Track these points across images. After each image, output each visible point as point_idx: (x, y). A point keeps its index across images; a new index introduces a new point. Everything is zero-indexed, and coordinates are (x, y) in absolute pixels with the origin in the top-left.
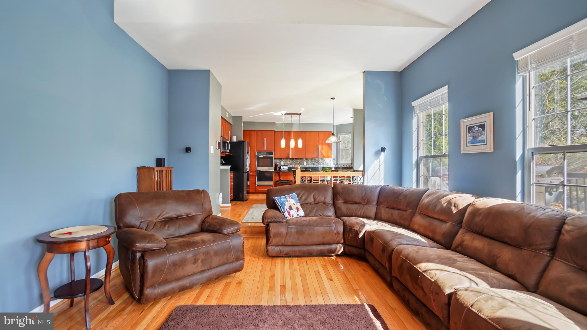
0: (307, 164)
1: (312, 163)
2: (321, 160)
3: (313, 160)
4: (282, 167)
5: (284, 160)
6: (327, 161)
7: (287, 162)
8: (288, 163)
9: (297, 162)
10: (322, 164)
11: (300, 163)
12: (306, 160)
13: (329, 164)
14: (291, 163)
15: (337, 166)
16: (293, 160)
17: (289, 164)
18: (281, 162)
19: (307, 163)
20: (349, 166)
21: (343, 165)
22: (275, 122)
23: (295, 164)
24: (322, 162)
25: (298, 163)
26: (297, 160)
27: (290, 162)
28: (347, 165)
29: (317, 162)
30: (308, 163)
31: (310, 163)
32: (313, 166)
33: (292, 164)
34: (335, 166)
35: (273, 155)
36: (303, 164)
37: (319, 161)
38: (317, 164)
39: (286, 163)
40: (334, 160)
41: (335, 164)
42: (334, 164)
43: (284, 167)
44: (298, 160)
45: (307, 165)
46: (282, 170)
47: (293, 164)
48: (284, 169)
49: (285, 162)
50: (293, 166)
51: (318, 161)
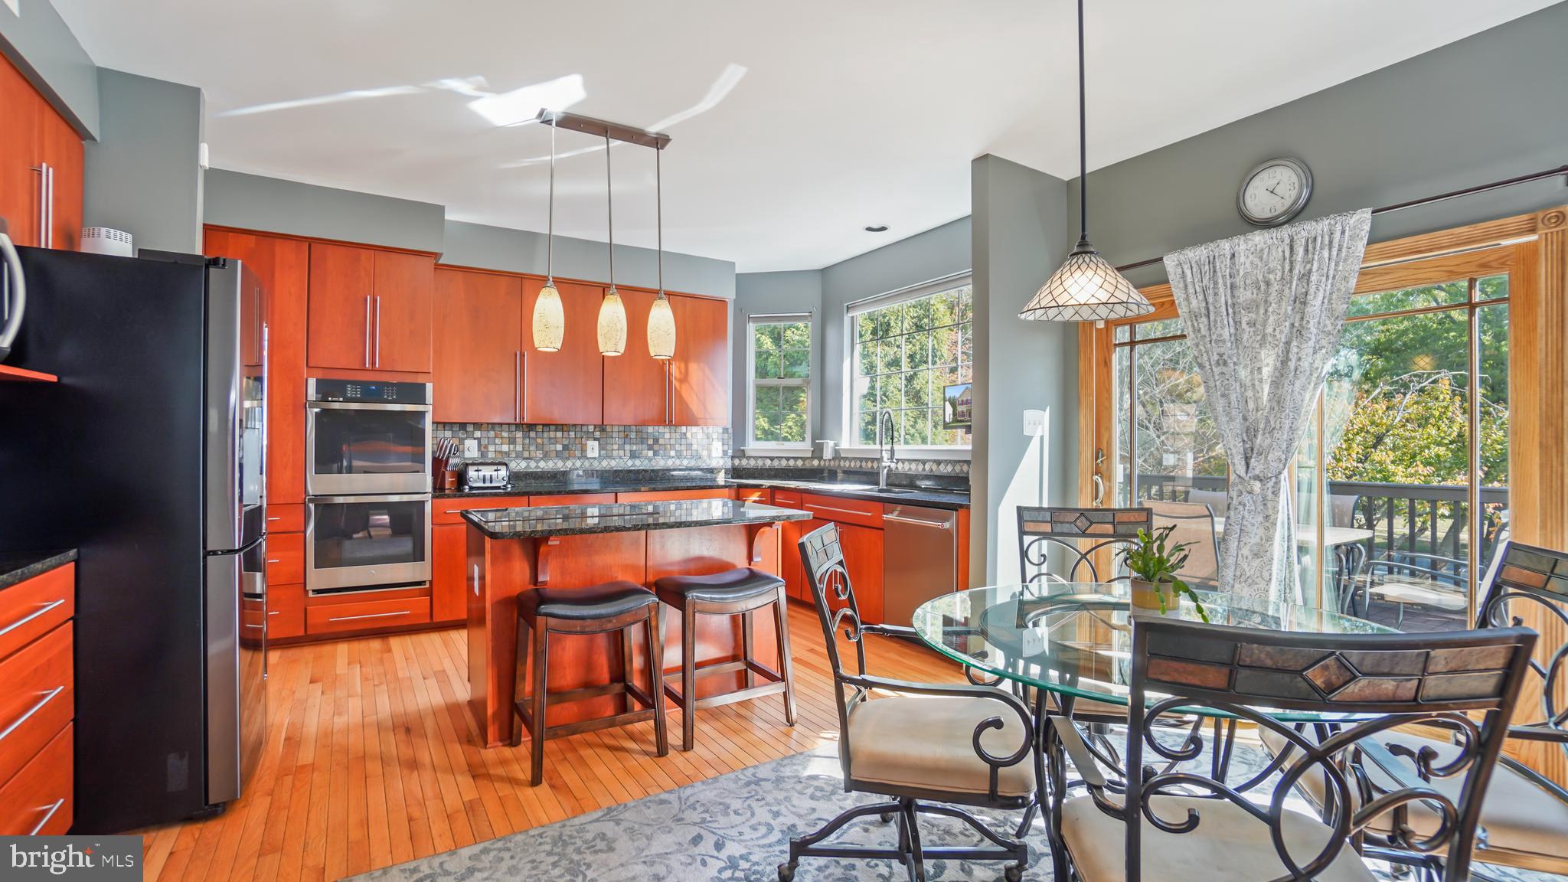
0: (603, 452)
1: (627, 447)
2: (667, 436)
3: (633, 435)
4: (472, 473)
5: (478, 434)
6: (694, 441)
7: (497, 441)
8: (505, 448)
9: (555, 441)
10: (673, 453)
11: (565, 448)
12: (597, 434)
13: (705, 453)
14: (519, 448)
15: (737, 462)
16: (532, 434)
17: (508, 454)
18: (462, 441)
19: (601, 448)
20: (800, 463)
21: (772, 459)
22: (440, 210)
23: (539, 454)
24: (673, 441)
25: (559, 447)
26: (552, 434)
27: (512, 441)
28: (788, 459)
29: (651, 442)
30: (609, 447)
31: (615, 447)
32: (630, 463)
33: (526, 454)
34: (729, 465)
35: (424, 403)
36: (584, 450)
37: (661, 441)
38: (650, 453)
39: (491, 448)
40: (726, 436)
41: (730, 452)
42: (725, 453)
43: (487, 471)
44: (559, 434)
45: (601, 458)
46: (471, 488)
47: (533, 454)
48: (488, 484)
49: (484, 442)
50: (533, 464)
51: (656, 441)
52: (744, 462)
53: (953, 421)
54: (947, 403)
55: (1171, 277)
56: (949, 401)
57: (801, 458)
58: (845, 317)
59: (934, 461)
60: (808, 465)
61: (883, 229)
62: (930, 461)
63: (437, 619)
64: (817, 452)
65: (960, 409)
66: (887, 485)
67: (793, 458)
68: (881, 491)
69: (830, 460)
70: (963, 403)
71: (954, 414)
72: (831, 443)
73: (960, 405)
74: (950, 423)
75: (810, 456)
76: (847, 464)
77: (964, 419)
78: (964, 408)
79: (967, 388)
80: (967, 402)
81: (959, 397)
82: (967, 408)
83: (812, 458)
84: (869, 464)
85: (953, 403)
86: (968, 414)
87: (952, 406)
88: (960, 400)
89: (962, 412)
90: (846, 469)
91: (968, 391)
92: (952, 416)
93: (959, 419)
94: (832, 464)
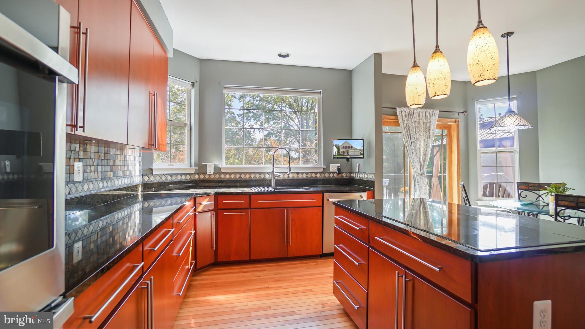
0: (85, 175)
1: (100, 169)
6: (129, 164)
10: (121, 174)
13: (133, 173)
19: (84, 171)
20: (188, 177)
24: (121, 163)
29: (112, 163)
30: (89, 169)
31: (93, 169)
32: (101, 186)
34: (141, 181)
37: (116, 163)
38: (111, 174)
40: (140, 159)
41: (142, 172)
42: (140, 172)
52: (152, 179)
53: (337, 155)
54: (334, 147)
55: (398, 114)
56: (336, 146)
60: (192, 178)
61: (287, 56)
64: (202, 169)
65: (342, 150)
66: (278, 185)
67: (184, 174)
69: (210, 175)
71: (338, 152)
72: (213, 164)
73: (342, 148)
74: (335, 156)
75: (194, 172)
76: (228, 176)
77: (344, 154)
78: (344, 150)
79: (346, 142)
80: (346, 147)
81: (342, 145)
82: (346, 150)
83: (195, 174)
84: (248, 176)
85: (338, 147)
86: (346, 152)
87: (337, 149)
88: (342, 146)
89: (343, 151)
90: (226, 179)
91: (346, 143)
92: (337, 153)
93: (341, 154)
94: (212, 177)
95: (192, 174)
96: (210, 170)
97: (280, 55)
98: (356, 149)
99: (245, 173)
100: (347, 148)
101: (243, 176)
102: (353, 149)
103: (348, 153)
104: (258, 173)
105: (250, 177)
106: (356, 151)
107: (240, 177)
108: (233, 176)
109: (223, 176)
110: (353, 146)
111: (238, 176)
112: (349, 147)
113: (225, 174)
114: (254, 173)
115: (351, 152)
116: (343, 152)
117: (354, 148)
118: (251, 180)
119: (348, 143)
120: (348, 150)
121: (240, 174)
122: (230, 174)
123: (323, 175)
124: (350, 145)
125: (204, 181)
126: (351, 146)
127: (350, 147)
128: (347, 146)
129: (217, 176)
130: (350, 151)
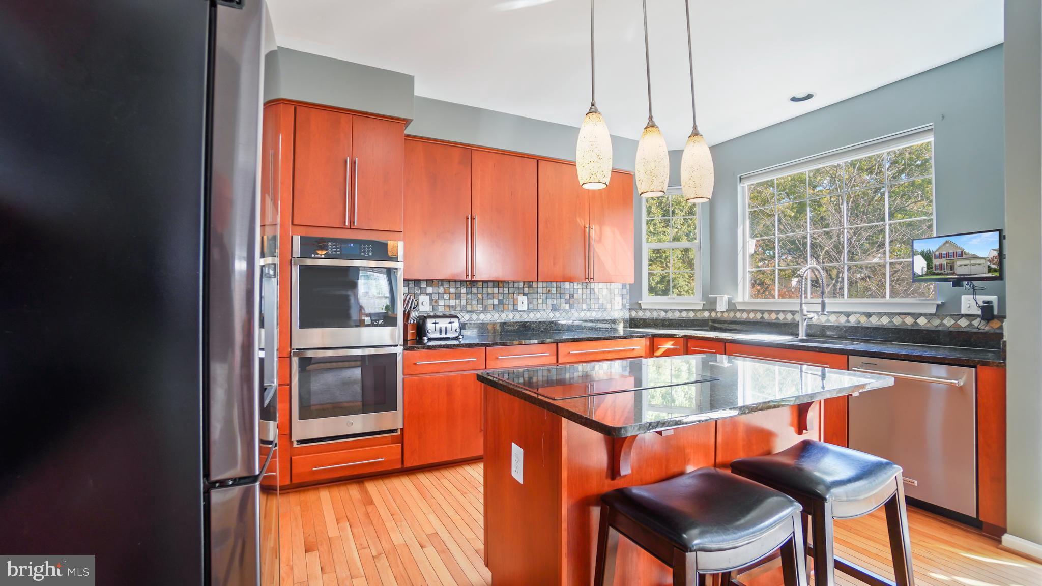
0: (531, 306)
1: (549, 301)
2: (580, 291)
3: (554, 291)
4: (430, 324)
5: (429, 290)
6: (601, 296)
7: (446, 296)
8: (452, 302)
9: (491, 296)
10: (584, 306)
11: (501, 302)
12: (526, 290)
13: (609, 306)
14: (464, 302)
15: (634, 314)
16: (474, 290)
17: (454, 307)
18: (416, 295)
19: (529, 303)
20: (691, 314)
21: (666, 311)
22: (409, 80)
23: (480, 308)
24: (584, 296)
25: (496, 302)
26: (490, 290)
27: (458, 296)
28: (681, 311)
29: (567, 296)
30: (535, 301)
31: (540, 301)
32: (551, 315)
33: (469, 308)
34: (627, 316)
35: (396, 261)
36: (515, 304)
37: (576, 296)
38: (567, 307)
39: (441, 302)
40: (624, 292)
41: (628, 306)
42: (624, 306)
43: (443, 323)
44: (496, 290)
45: (529, 311)
46: (430, 340)
47: (475, 308)
48: (443, 336)
49: (435, 297)
50: (474, 317)
51: (572, 295)
52: (641, 314)
53: (927, 274)
54: (918, 258)
56: (922, 254)
57: (692, 310)
58: (738, 186)
59: (863, 313)
60: (699, 316)
61: (809, 97)
62: (855, 313)
63: (408, 464)
64: (711, 305)
65: (937, 262)
66: (808, 335)
67: (685, 310)
68: (802, 341)
69: (722, 312)
70: (941, 256)
71: (929, 267)
72: (726, 297)
73: (937, 258)
74: (922, 276)
75: (701, 308)
76: (745, 316)
77: (942, 271)
78: (943, 261)
79: (947, 242)
80: (947, 255)
81: (936, 251)
82: (948, 261)
83: (704, 310)
84: (774, 316)
85: (927, 257)
86: (949, 267)
87: (926, 260)
88: (937, 253)
89: (941, 265)
90: (743, 320)
91: (947, 245)
92: (925, 269)
93: (936, 272)
94: (726, 315)
95: (699, 310)
96: (722, 306)
97: (794, 99)
98: (975, 257)
99: (770, 312)
100: (951, 256)
101: (766, 316)
102: (966, 259)
103: (952, 268)
104: (790, 312)
105: (777, 318)
106: (973, 262)
107: (762, 318)
108: (752, 316)
109: (738, 315)
110: (966, 251)
111: (759, 316)
112: (955, 255)
113: (742, 311)
114: (783, 311)
115: (961, 266)
116: (941, 267)
117: (968, 256)
118: (778, 323)
119: (953, 245)
120: (953, 261)
121: (763, 312)
122: (749, 312)
123: (936, 322)
124: (959, 248)
125: (715, 321)
126: (959, 251)
127: (960, 255)
128: (951, 251)
129: (732, 315)
130: (958, 263)
